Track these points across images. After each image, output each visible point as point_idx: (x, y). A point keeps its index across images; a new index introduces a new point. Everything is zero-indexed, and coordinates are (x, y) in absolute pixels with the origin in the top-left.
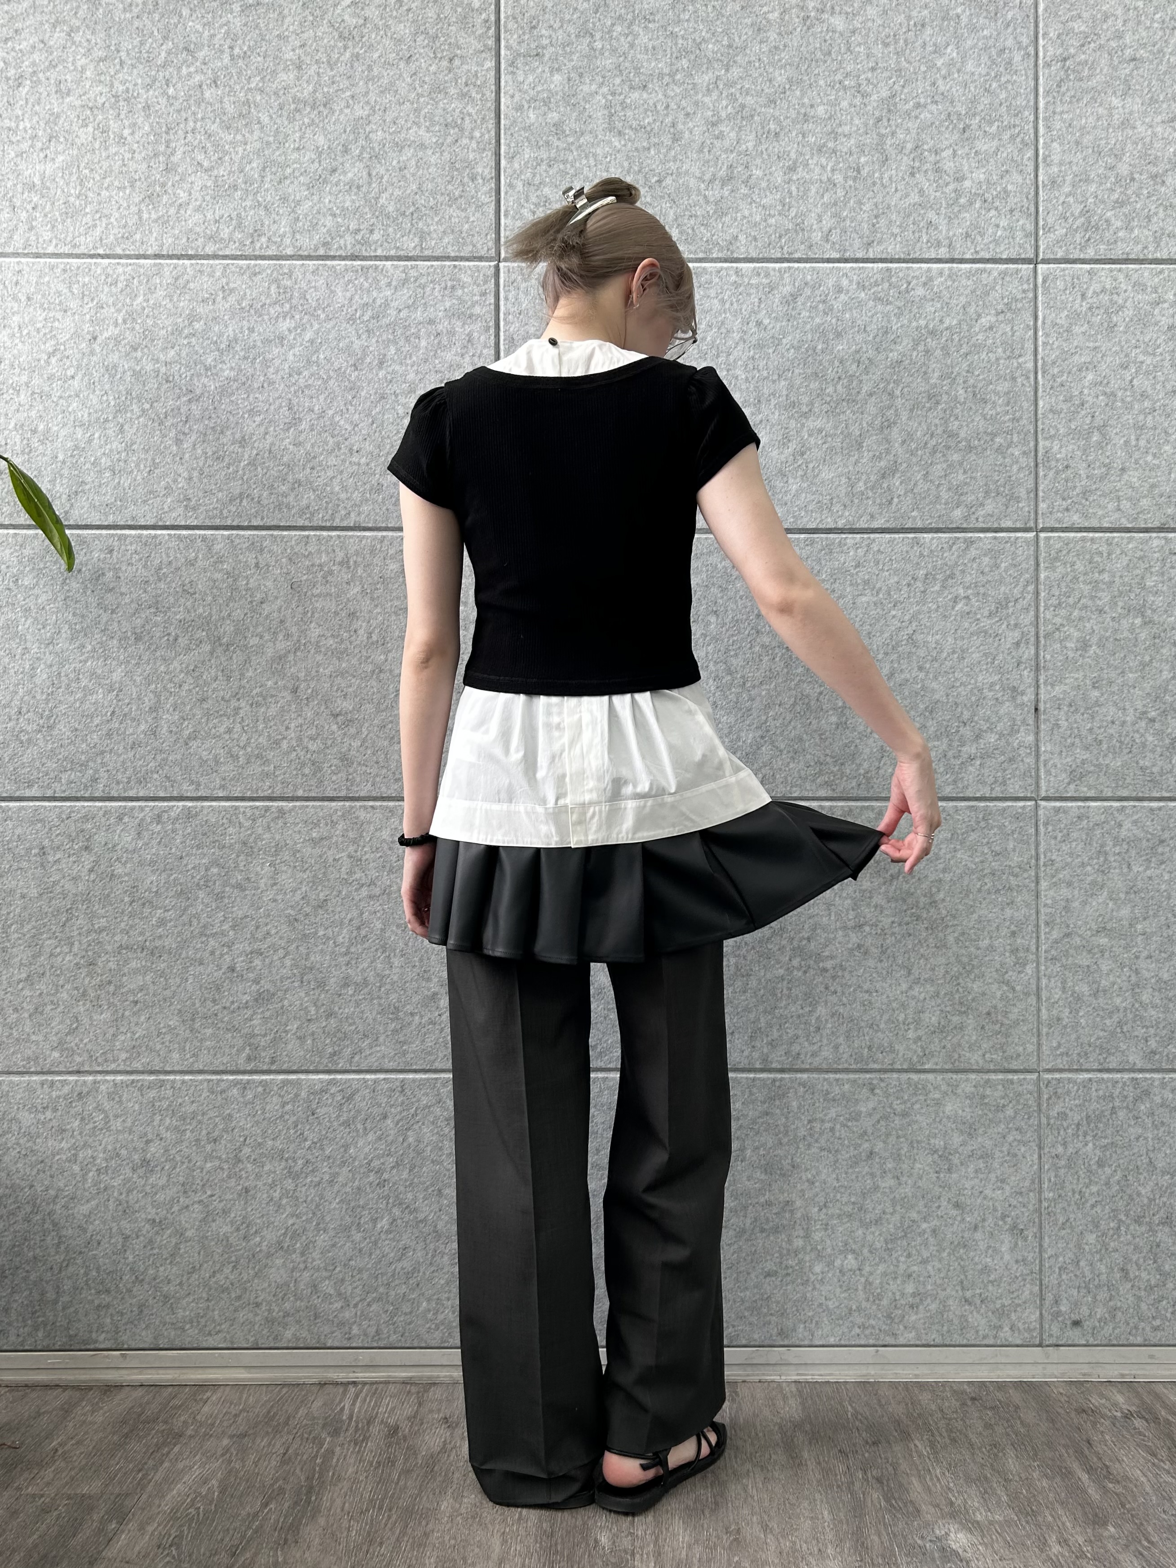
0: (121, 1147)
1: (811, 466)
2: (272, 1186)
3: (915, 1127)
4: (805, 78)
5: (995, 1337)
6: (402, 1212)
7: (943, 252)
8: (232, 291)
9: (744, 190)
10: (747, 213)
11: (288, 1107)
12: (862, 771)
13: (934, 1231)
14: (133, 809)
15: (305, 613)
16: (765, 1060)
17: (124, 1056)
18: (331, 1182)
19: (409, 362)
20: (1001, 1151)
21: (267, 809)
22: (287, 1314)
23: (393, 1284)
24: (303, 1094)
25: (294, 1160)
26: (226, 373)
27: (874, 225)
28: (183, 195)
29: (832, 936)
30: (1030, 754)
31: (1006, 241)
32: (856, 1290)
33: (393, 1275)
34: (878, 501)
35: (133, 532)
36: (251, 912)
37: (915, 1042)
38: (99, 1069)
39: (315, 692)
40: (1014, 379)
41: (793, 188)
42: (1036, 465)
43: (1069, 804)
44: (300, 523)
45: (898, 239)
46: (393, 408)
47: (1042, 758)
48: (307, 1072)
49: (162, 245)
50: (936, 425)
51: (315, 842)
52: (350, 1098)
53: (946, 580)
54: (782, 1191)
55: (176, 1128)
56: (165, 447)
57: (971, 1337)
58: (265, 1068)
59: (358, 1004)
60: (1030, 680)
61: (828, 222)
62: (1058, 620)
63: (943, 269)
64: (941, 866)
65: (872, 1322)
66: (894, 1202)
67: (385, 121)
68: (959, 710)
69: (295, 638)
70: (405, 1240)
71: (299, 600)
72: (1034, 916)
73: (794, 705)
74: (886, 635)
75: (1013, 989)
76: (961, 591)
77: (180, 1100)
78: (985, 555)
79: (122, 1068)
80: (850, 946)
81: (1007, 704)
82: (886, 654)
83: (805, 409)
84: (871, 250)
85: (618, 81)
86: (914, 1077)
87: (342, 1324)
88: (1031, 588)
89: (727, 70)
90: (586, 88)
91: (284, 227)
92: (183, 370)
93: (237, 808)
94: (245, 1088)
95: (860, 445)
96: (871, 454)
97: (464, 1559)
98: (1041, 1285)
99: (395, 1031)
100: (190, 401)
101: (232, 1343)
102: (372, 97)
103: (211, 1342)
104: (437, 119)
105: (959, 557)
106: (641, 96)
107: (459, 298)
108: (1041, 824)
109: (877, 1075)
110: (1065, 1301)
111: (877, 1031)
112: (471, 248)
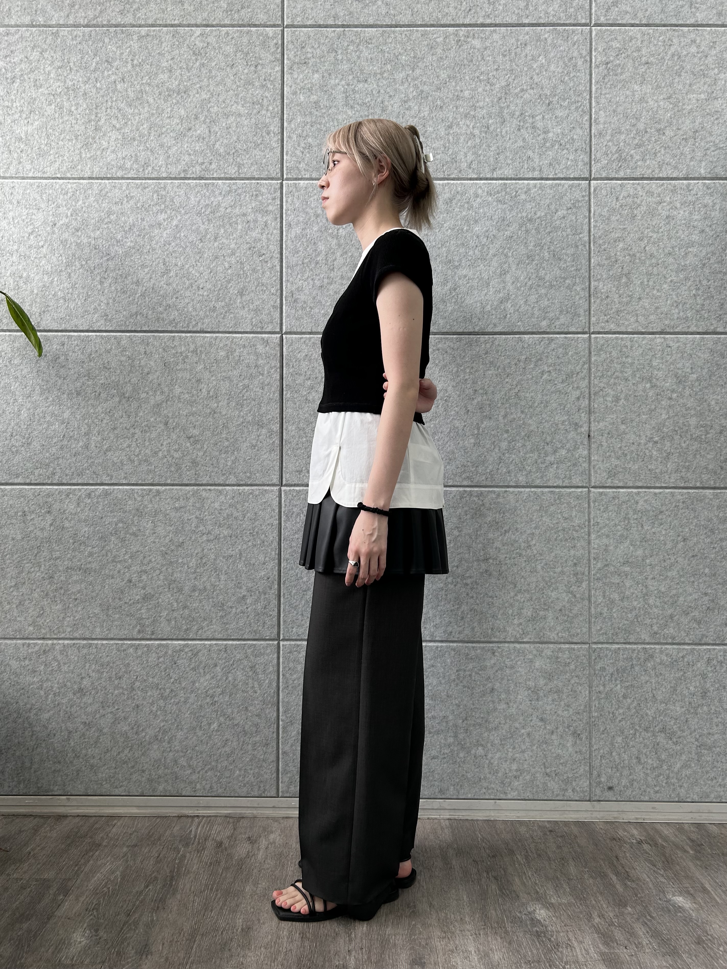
0: (67, 681)
1: (460, 296)
2: (152, 704)
3: (518, 674)
4: (458, 75)
5: (564, 795)
6: (225, 720)
7: (536, 174)
8: (132, 197)
11: (161, 660)
12: (488, 471)
13: (529, 734)
14: (75, 490)
15: (172, 380)
16: (432, 635)
17: (69, 629)
18: (185, 702)
19: (231, 237)
20: (567, 689)
21: (150, 490)
22: (160, 777)
23: (219, 761)
24: (170, 652)
25: (165, 690)
26: (128, 244)
27: (497, 159)
28: (105, 144)
29: (470, 565)
30: (585, 461)
31: (573, 168)
32: (484, 767)
33: (220, 755)
34: (498, 316)
35: (76, 334)
36: (141, 549)
37: (518, 626)
38: (55, 637)
39: (178, 424)
40: (577, 246)
41: (451, 138)
42: (590, 296)
43: (608, 490)
44: (170, 329)
45: (511, 167)
46: (223, 264)
47: (592, 464)
48: (172, 639)
49: (93, 172)
50: (532, 273)
51: (177, 509)
52: (196, 655)
53: (537, 361)
54: (441, 711)
55: (98, 671)
56: (94, 286)
57: (549, 795)
58: (148, 637)
59: (201, 602)
60: (585, 419)
61: (470, 157)
62: (602, 385)
63: (536, 184)
64: (534, 526)
65: (493, 786)
66: (506, 717)
68: (545, 436)
69: (167, 394)
70: (227, 735)
71: (169, 373)
72: (587, 555)
73: (449, 433)
74: (503, 393)
75: (575, 596)
76: (546, 368)
77: (100, 655)
78: (560, 347)
79: (68, 636)
80: (481, 571)
81: (572, 433)
82: (503, 404)
83: (456, 264)
84: (495, 173)
85: (351, 77)
86: (518, 646)
87: (190, 783)
88: (586, 366)
89: (413, 71)
90: (333, 82)
91: (161, 161)
92: (104, 242)
93: (133, 490)
94: (137, 648)
95: (488, 284)
96: (494, 289)
97: (259, 920)
98: (590, 765)
99: (222, 617)
100: (108, 260)
101: (129, 792)
102: (212, 88)
103: (117, 792)
104: (248, 99)
105: (545, 348)
106: (364, 86)
107: (260, 202)
108: (591, 501)
109: (496, 645)
110: (604, 775)
111: (496, 620)
112: (267, 173)
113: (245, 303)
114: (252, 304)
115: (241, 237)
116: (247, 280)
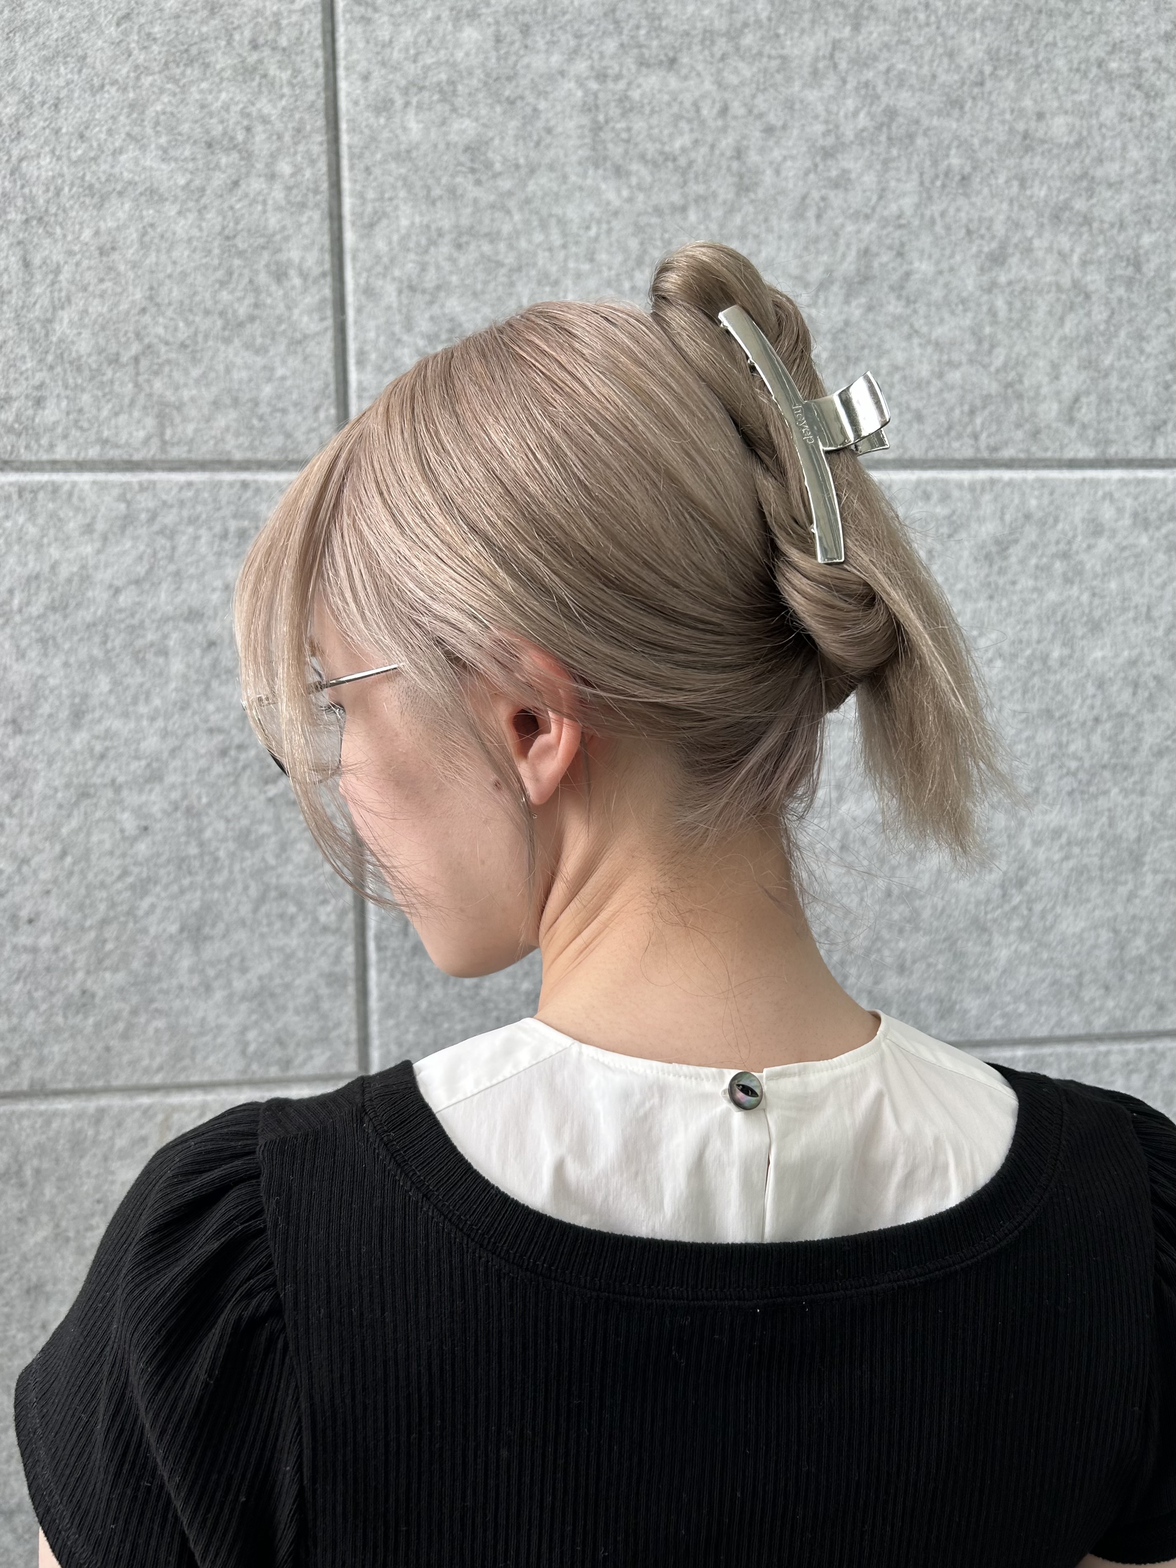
4: (1027, 51)
9: (894, 307)
10: (900, 357)
19: (143, 709)
41: (1000, 303)
46: (112, 819)
61: (1072, 379)
67: (57, 132)
84: (1160, 441)
85: (611, 46)
89: (856, 28)
90: (538, 62)
104: (185, 128)
106: (664, 82)
112: (279, 440)
113: (211, 972)
114: (244, 970)
115: (184, 706)
116: (219, 880)
